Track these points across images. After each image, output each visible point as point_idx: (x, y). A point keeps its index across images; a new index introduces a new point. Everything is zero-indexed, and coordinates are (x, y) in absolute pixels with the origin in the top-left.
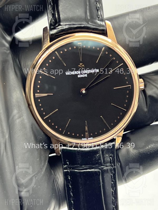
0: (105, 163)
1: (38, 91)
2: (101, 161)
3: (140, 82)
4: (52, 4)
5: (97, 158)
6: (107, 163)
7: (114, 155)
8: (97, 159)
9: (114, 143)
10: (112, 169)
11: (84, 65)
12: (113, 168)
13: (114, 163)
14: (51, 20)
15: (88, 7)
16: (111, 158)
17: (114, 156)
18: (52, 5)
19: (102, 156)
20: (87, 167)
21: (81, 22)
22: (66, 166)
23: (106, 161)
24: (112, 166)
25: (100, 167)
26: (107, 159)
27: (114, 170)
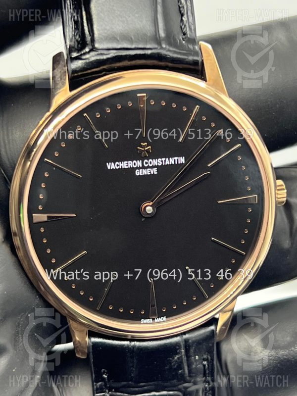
0: (192, 375)
1: (40, 208)
2: (184, 371)
3: (278, 188)
5: (175, 364)
6: (196, 376)
7: (213, 356)
8: (175, 367)
9: (212, 327)
10: (208, 389)
11: (150, 147)
12: (209, 387)
13: (212, 375)
14: (71, 37)
15: (160, 8)
17: (212, 360)
19: (185, 358)
20: (151, 385)
21: (146, 43)
22: (101, 385)
23: (193, 371)
24: (206, 382)
25: (181, 384)
26: (197, 365)
27: (210, 392)
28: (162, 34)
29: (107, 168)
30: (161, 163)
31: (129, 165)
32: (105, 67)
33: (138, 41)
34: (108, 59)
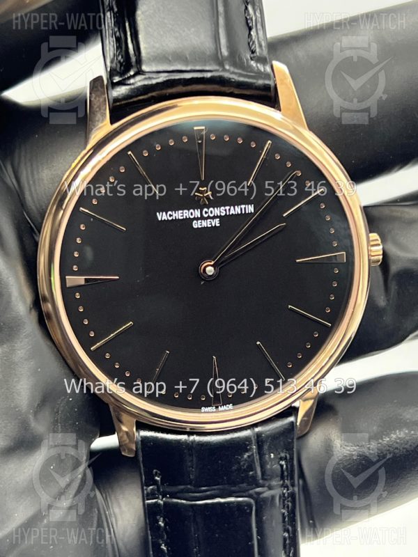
0: (266, 477)
1: (75, 268)
2: (256, 473)
3: (372, 243)
4: (116, 10)
5: (244, 464)
6: (270, 479)
7: (293, 454)
8: (245, 467)
9: (292, 419)
10: (286, 495)
12: (288, 493)
13: (292, 478)
14: (112, 57)
15: (221, 21)
16: (283, 463)
17: (292, 459)
18: (117, 13)
19: (258, 457)
20: (214, 490)
21: (205, 64)
22: (152, 489)
23: (268, 473)
24: (285, 487)
25: (252, 489)
26: (272, 465)
27: (290, 498)
28: (225, 52)
29: (157, 218)
30: (224, 212)
31: (185, 215)
32: (154, 94)
33: (195, 61)
34: (158, 84)
